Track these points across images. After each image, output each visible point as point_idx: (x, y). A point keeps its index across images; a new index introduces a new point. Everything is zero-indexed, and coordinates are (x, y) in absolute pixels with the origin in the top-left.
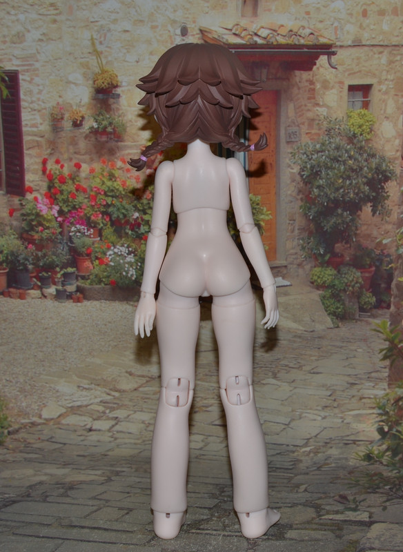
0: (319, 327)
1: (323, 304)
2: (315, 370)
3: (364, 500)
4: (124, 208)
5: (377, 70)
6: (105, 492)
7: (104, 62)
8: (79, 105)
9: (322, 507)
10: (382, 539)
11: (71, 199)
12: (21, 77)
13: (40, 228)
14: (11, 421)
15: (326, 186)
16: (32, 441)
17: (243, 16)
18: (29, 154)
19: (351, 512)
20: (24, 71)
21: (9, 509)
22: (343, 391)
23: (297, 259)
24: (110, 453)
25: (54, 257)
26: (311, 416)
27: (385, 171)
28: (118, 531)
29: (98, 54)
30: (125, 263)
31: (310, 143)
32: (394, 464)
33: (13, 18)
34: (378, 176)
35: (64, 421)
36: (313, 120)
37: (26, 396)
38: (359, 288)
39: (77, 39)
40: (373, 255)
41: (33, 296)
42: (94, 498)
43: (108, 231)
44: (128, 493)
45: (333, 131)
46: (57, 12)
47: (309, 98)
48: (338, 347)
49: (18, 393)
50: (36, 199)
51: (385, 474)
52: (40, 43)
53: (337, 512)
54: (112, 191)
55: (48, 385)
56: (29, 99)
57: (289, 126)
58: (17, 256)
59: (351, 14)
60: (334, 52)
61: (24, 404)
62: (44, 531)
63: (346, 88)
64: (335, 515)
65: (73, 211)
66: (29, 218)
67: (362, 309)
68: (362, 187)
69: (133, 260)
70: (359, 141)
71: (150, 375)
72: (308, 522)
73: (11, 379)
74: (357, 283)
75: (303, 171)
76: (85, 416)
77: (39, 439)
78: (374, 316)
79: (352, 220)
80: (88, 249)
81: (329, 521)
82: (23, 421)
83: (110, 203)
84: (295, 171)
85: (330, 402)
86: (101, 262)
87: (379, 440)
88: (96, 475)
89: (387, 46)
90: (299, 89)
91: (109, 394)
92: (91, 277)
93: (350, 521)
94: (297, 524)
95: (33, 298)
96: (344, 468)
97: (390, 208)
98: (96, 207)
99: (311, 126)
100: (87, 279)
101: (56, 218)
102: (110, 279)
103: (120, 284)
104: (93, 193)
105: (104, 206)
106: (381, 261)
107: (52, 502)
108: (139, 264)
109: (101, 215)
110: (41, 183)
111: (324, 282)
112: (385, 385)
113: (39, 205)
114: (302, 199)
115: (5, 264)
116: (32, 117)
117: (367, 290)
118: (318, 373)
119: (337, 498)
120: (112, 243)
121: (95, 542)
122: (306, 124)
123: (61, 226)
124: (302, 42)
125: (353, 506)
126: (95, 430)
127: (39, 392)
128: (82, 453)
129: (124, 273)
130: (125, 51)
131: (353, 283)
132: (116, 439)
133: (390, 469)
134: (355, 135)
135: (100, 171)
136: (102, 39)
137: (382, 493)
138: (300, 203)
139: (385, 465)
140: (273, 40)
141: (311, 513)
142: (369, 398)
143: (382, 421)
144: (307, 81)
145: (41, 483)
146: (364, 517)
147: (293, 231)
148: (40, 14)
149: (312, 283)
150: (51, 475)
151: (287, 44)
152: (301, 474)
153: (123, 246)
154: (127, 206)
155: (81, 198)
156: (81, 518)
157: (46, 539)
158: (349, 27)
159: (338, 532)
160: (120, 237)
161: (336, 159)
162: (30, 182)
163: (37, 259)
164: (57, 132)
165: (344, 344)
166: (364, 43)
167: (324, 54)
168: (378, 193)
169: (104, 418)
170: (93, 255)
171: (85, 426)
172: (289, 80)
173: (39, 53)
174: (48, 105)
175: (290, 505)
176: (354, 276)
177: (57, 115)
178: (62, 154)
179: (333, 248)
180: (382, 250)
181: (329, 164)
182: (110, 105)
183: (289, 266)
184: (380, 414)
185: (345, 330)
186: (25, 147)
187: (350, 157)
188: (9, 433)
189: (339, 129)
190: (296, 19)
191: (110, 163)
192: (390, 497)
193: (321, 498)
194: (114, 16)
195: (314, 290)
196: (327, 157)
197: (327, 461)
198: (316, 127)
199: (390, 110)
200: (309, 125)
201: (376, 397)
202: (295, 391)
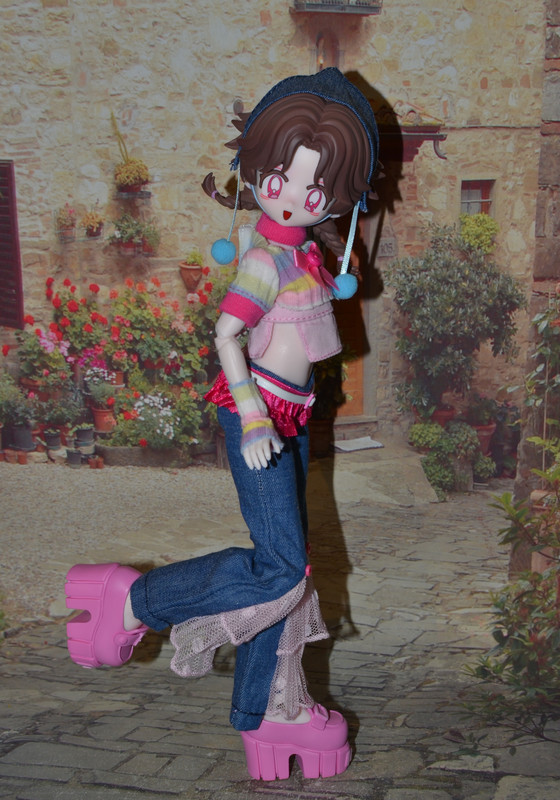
0: (420, 502)
1: (426, 471)
2: (412, 557)
3: (483, 737)
4: (157, 345)
5: (500, 160)
6: (138, 728)
7: (129, 150)
8: (95, 207)
9: (430, 749)
11: (85, 333)
12: (16, 169)
13: (45, 371)
14: (8, 619)
15: (432, 316)
16: (36, 646)
18: (29, 273)
19: (469, 756)
20: (20, 161)
21: (11, 757)
22: (449, 583)
23: (391, 412)
25: (63, 409)
26: (405, 616)
27: (511, 296)
28: (159, 793)
29: (120, 138)
30: (159, 418)
31: (409, 258)
32: (517, 682)
33: (5, 90)
34: (502, 302)
36: (414, 228)
38: (475, 451)
39: (91, 118)
40: (494, 408)
41: (37, 460)
42: (123, 739)
43: (136, 375)
44: (169, 729)
45: (441, 242)
46: (65, 81)
47: (409, 199)
48: (444, 527)
49: (19, 583)
50: (38, 332)
51: (508, 696)
52: (40, 124)
53: (450, 757)
54: (141, 322)
55: (57, 573)
56: (28, 200)
57: (382, 236)
58: (14, 408)
59: (465, 85)
60: (442, 136)
61: (26, 597)
63: (459, 185)
64: (447, 762)
65: (89, 349)
66: (29, 358)
67: (477, 479)
68: (480, 317)
69: (170, 414)
70: (476, 256)
72: (414, 775)
73: (9, 565)
74: (471, 444)
75: (401, 296)
78: (493, 488)
79: (467, 362)
80: (108, 399)
81: (442, 773)
82: (25, 619)
83: (138, 338)
84: (388, 296)
85: (431, 597)
86: (128, 417)
87: (496, 648)
88: (124, 701)
89: (514, 128)
92: (113, 435)
93: (469, 772)
94: (398, 778)
95: (36, 462)
96: (452, 688)
97: (517, 346)
98: (119, 343)
99: (410, 236)
100: (109, 439)
101: (66, 358)
102: (139, 439)
103: (153, 445)
104: (115, 325)
105: (131, 342)
106: (504, 416)
107: (68, 744)
108: (179, 419)
109: (126, 355)
110: (45, 311)
111: (427, 443)
112: (505, 576)
113: (43, 341)
114: (398, 334)
116: (33, 223)
117: (484, 454)
118: (416, 560)
119: (447, 734)
120: (142, 391)
122: (405, 234)
123: (73, 368)
124: (399, 122)
125: (471, 747)
127: (45, 581)
129: (158, 431)
130: (158, 134)
131: (466, 445)
133: (513, 688)
134: (470, 249)
135: (125, 295)
136: (126, 118)
137: (507, 726)
138: (395, 339)
139: (505, 683)
141: (415, 760)
142: (483, 592)
143: (500, 623)
145: (51, 712)
146: (486, 765)
147: (386, 376)
148: (41, 85)
149: (411, 444)
150: (64, 701)
152: (396, 697)
153: (156, 395)
154: (161, 342)
155: (99, 331)
156: (108, 771)
158: (462, 103)
159: (455, 792)
160: (153, 383)
161: (445, 281)
162: (29, 309)
163: (42, 411)
164: (65, 243)
165: (452, 523)
166: (483, 124)
167: (429, 138)
168: (501, 326)
170: (116, 407)
173: (40, 137)
174: (53, 208)
175: (386, 748)
176: (468, 435)
177: (65, 220)
178: (73, 273)
179: (441, 398)
181: (436, 287)
182: (137, 207)
183: (381, 422)
184: (497, 614)
185: (453, 505)
186: (22, 263)
187: (464, 278)
188: (6, 635)
189: (449, 240)
190: (391, 91)
191: (138, 285)
192: (518, 733)
193: (425, 736)
194: (142, 87)
195: (414, 453)
196: (432, 277)
197: (428, 678)
198: (417, 237)
199: (517, 215)
200: (408, 234)
201: (492, 591)
202: (384, 583)
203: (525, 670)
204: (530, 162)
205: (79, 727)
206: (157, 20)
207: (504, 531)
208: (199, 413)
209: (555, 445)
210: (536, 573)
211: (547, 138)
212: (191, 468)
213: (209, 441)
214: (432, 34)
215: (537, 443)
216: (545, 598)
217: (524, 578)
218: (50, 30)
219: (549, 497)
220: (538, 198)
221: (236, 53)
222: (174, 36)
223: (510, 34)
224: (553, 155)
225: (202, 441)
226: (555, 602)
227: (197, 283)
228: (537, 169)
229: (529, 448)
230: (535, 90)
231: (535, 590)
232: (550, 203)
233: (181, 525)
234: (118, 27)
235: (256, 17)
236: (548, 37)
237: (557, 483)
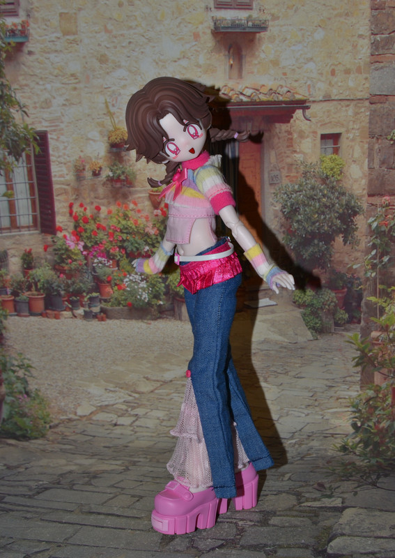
0: (301, 340)
1: (304, 320)
2: (299, 375)
3: (339, 487)
4: (137, 243)
5: (344, 120)
6: (122, 480)
7: (116, 122)
8: (97, 158)
9: (303, 494)
10: (352, 525)
11: (93, 236)
12: (49, 136)
13: (69, 261)
14: (52, 418)
15: (304, 220)
16: (68, 434)
17: (230, 78)
18: (59, 200)
19: (326, 499)
20: (51, 131)
21: (41, 496)
22: (323, 392)
24: (130, 445)
25: (81, 284)
26: (296, 414)
27: (354, 207)
28: (128, 517)
29: (111, 115)
30: (139, 288)
31: (289, 185)
32: (365, 455)
33: (42, 87)
34: (348, 211)
35: (94, 418)
36: (292, 165)
37: (64, 397)
38: (334, 306)
40: (345, 278)
41: (66, 316)
42: (113, 486)
43: (124, 262)
44: (141, 481)
45: (308, 174)
46: (77, 81)
47: (288, 147)
48: (318, 356)
49: (58, 395)
50: (65, 236)
51: (358, 463)
52: (64, 107)
53: (315, 500)
54: (127, 228)
55: (81, 388)
56: (57, 154)
57: (271, 170)
58: (52, 284)
59: (321, 74)
60: (307, 106)
61: (63, 404)
62: (67, 518)
63: (319, 137)
64: (312, 503)
65: (96, 246)
66: (60, 252)
67: (337, 324)
68: (334, 220)
69: (145, 286)
70: (331, 182)
71: (163, 380)
72: (290, 509)
73: (52, 384)
74: (332, 302)
75: (285, 208)
76: (111, 413)
77: (74, 432)
78: (347, 330)
79: (327, 249)
80: (108, 277)
81: (308, 508)
82: (62, 418)
83: (125, 239)
84: (277, 208)
85: (312, 401)
86: (120, 288)
87: (353, 433)
88: (117, 465)
89: (352, 100)
90: (279, 138)
91: (130, 396)
92: (112, 300)
93: (326, 507)
94: (280, 511)
95: (66, 318)
96: (323, 458)
97: (359, 238)
98: (114, 242)
99: (290, 169)
100: (109, 302)
101: (82, 252)
102: (127, 302)
103: (135, 306)
104: (111, 231)
105: (120, 241)
106: (352, 283)
107: (78, 490)
108: (151, 289)
109: (118, 249)
110: (69, 223)
111: (305, 302)
112: (358, 387)
113: (68, 242)
114: (284, 232)
115: (42, 291)
116: (60, 169)
117: (340, 308)
118: (301, 378)
119: (316, 486)
120: (128, 272)
121: (108, 527)
122: (286, 169)
123: (86, 258)
124: (281, 98)
125: (329, 493)
126: (119, 425)
127: (74, 393)
128: (107, 445)
129: (139, 297)
131: (328, 303)
132: (136, 432)
133: (362, 458)
134: (327, 177)
135: (116, 212)
136: (114, 102)
137: (354, 481)
138: (282, 235)
139: (358, 455)
140: (256, 98)
141: (292, 500)
142: (345, 398)
143: (356, 418)
144: (286, 132)
145: (71, 472)
146: (337, 502)
148: (63, 84)
150: (80, 465)
151: (268, 101)
152: (287, 463)
154: (139, 241)
155: (101, 235)
156: (99, 505)
157: (68, 525)
159: (314, 519)
161: (312, 198)
162: (59, 222)
163: (68, 286)
164: (81, 180)
165: (323, 354)
166: (333, 98)
167: (299, 108)
168: (348, 226)
169: (127, 415)
170: (112, 282)
171: (112, 421)
172: (270, 131)
173: (63, 116)
174: (72, 159)
175: (275, 493)
176: (330, 296)
177: (79, 167)
178: (85, 199)
179: (312, 272)
180: (353, 274)
181: (306, 202)
182: (122, 157)
184: (354, 412)
185: (323, 342)
186: (55, 194)
187: (324, 196)
188: (50, 427)
189: (314, 172)
190: (275, 79)
191: (124, 206)
192: (360, 484)
193: (302, 486)
194: (123, 83)
195: (296, 308)
196: (304, 196)
197: (309, 452)
198: (294, 170)
199: (356, 155)
200: (288, 169)
201: (350, 397)
202: (283, 392)
203: (371, 447)
205: (87, 479)
206: (132, 40)
207: (356, 358)
208: (163, 285)
209: (385, 302)
210: (377, 386)
211: (374, 105)
212: (159, 320)
213: (170, 302)
214: (300, 42)
215: (373, 301)
216: (384, 401)
217: (370, 389)
218: (67, 49)
219: (382, 335)
220: (369, 144)
221: (179, 59)
222: (142, 50)
223: (348, 40)
224: (378, 116)
225: (165, 302)
226: (390, 404)
227: (159, 203)
228: (368, 125)
229: (368, 304)
230: (365, 76)
231: (377, 396)
232: (377, 146)
233: (155, 357)
234: (108, 46)
235: (191, 36)
236: (373, 42)
237: (387, 326)
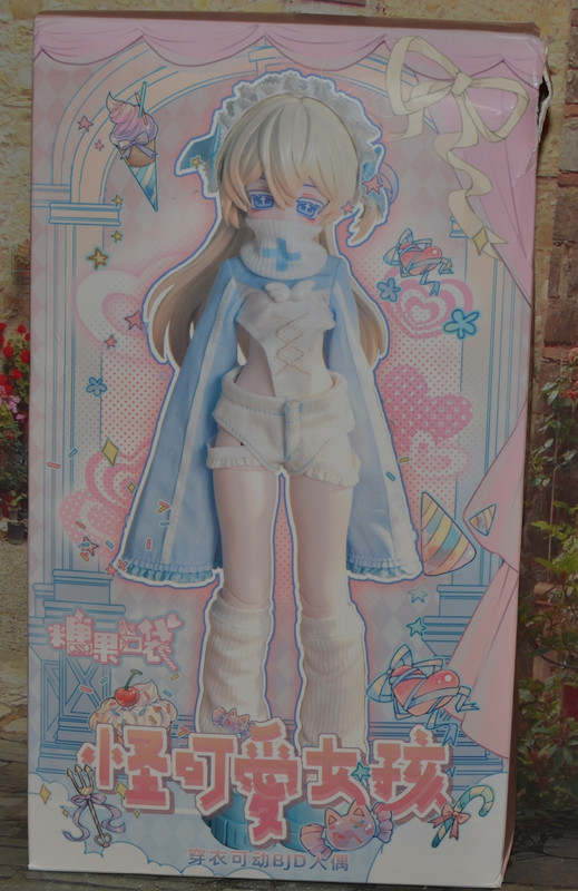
203: (523, 791)
204: (545, 215)
209: (563, 531)
210: (537, 681)
211: (565, 189)
215: (543, 528)
216: (548, 710)
217: (523, 687)
219: (553, 591)
220: (552, 254)
224: (570, 208)
226: (559, 715)
228: (552, 222)
229: (533, 534)
230: (553, 136)
231: (536, 701)
232: (565, 260)
236: (570, 80)
237: (564, 575)
